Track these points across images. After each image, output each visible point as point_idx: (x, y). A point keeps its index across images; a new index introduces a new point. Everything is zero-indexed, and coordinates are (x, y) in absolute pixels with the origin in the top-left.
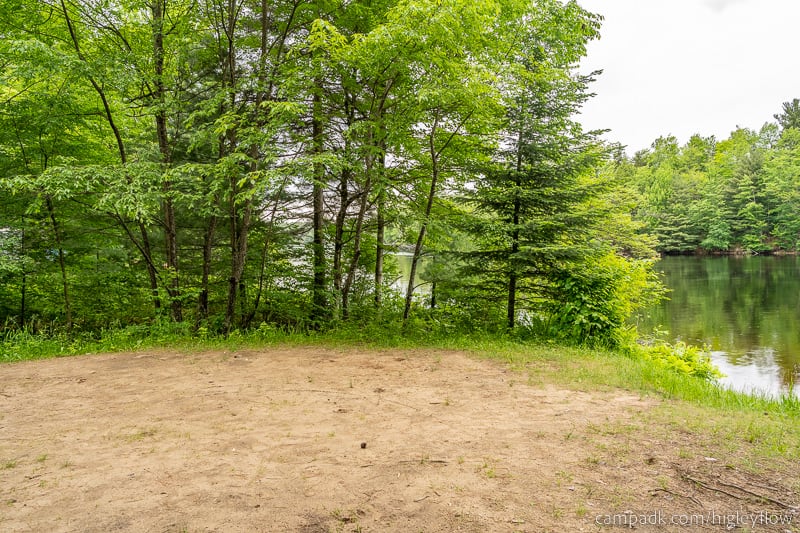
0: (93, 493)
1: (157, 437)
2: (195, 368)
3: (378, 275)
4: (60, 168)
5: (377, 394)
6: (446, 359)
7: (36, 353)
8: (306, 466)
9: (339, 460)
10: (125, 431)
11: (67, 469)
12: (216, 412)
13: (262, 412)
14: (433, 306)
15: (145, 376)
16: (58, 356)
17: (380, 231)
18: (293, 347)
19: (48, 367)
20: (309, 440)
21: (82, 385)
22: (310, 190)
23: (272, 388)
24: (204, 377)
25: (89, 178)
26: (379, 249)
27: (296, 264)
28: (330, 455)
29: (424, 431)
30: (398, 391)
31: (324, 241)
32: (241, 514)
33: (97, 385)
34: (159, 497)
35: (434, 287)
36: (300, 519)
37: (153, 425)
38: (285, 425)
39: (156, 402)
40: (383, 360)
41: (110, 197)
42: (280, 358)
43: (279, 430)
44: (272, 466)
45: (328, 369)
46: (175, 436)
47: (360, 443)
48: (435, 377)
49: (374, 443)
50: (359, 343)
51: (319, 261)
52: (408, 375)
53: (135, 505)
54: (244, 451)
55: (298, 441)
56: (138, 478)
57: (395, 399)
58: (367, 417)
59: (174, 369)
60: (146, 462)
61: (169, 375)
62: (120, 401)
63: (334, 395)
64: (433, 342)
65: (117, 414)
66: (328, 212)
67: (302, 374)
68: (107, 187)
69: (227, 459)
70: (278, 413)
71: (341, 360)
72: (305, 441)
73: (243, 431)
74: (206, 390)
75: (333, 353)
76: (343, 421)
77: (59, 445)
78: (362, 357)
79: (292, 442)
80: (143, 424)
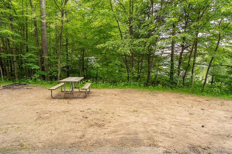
0: (127, 124)
1: (138, 112)
2: (142, 95)
3: (193, 72)
4: (110, 42)
5: (202, 110)
6: (226, 102)
7: (104, 87)
8: (184, 129)
9: (195, 129)
10: (130, 110)
11: (119, 117)
12: (152, 108)
13: (165, 110)
14: (212, 83)
15: (130, 96)
16: (108, 88)
17: (195, 58)
18: (169, 92)
19: (107, 91)
20: (183, 121)
21: (116, 96)
22: (170, 45)
23: (166, 104)
24: (146, 98)
25: (116, 44)
26: (194, 64)
27: (164, 68)
28: (191, 127)
29: (224, 125)
30: (210, 110)
31: (174, 61)
32: (168, 139)
33: (120, 96)
34: (144, 129)
35: (213, 77)
36: (188, 145)
37: (136, 109)
38: (174, 115)
39: (135, 103)
40: (201, 100)
41: (121, 48)
42: (166, 95)
43: (172, 116)
44: (173, 127)
45: (182, 100)
46: (143, 113)
47: (201, 125)
48: (223, 107)
49: (206, 126)
50: (190, 93)
51: (172, 67)
52: (212, 106)
53: (138, 129)
54: (163, 121)
55: (179, 121)
56: (137, 122)
57: (209, 113)
58: (201, 117)
59: (137, 95)
60: (138, 118)
61: (136, 96)
62: (126, 102)
63: (187, 109)
64: (218, 96)
65: (126, 105)
66: (175, 52)
67: (175, 101)
68: (120, 46)
69: (159, 122)
70: (170, 111)
71: (186, 98)
72: (182, 121)
73: (161, 115)
74: (147, 102)
75: (182, 95)
76: (192, 117)
77: (115, 110)
78: (193, 98)
79: (177, 121)
80: (133, 108)
